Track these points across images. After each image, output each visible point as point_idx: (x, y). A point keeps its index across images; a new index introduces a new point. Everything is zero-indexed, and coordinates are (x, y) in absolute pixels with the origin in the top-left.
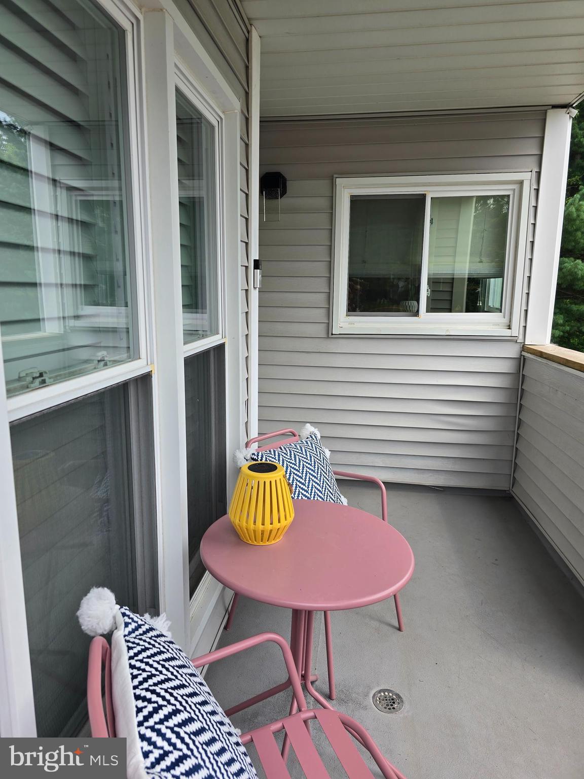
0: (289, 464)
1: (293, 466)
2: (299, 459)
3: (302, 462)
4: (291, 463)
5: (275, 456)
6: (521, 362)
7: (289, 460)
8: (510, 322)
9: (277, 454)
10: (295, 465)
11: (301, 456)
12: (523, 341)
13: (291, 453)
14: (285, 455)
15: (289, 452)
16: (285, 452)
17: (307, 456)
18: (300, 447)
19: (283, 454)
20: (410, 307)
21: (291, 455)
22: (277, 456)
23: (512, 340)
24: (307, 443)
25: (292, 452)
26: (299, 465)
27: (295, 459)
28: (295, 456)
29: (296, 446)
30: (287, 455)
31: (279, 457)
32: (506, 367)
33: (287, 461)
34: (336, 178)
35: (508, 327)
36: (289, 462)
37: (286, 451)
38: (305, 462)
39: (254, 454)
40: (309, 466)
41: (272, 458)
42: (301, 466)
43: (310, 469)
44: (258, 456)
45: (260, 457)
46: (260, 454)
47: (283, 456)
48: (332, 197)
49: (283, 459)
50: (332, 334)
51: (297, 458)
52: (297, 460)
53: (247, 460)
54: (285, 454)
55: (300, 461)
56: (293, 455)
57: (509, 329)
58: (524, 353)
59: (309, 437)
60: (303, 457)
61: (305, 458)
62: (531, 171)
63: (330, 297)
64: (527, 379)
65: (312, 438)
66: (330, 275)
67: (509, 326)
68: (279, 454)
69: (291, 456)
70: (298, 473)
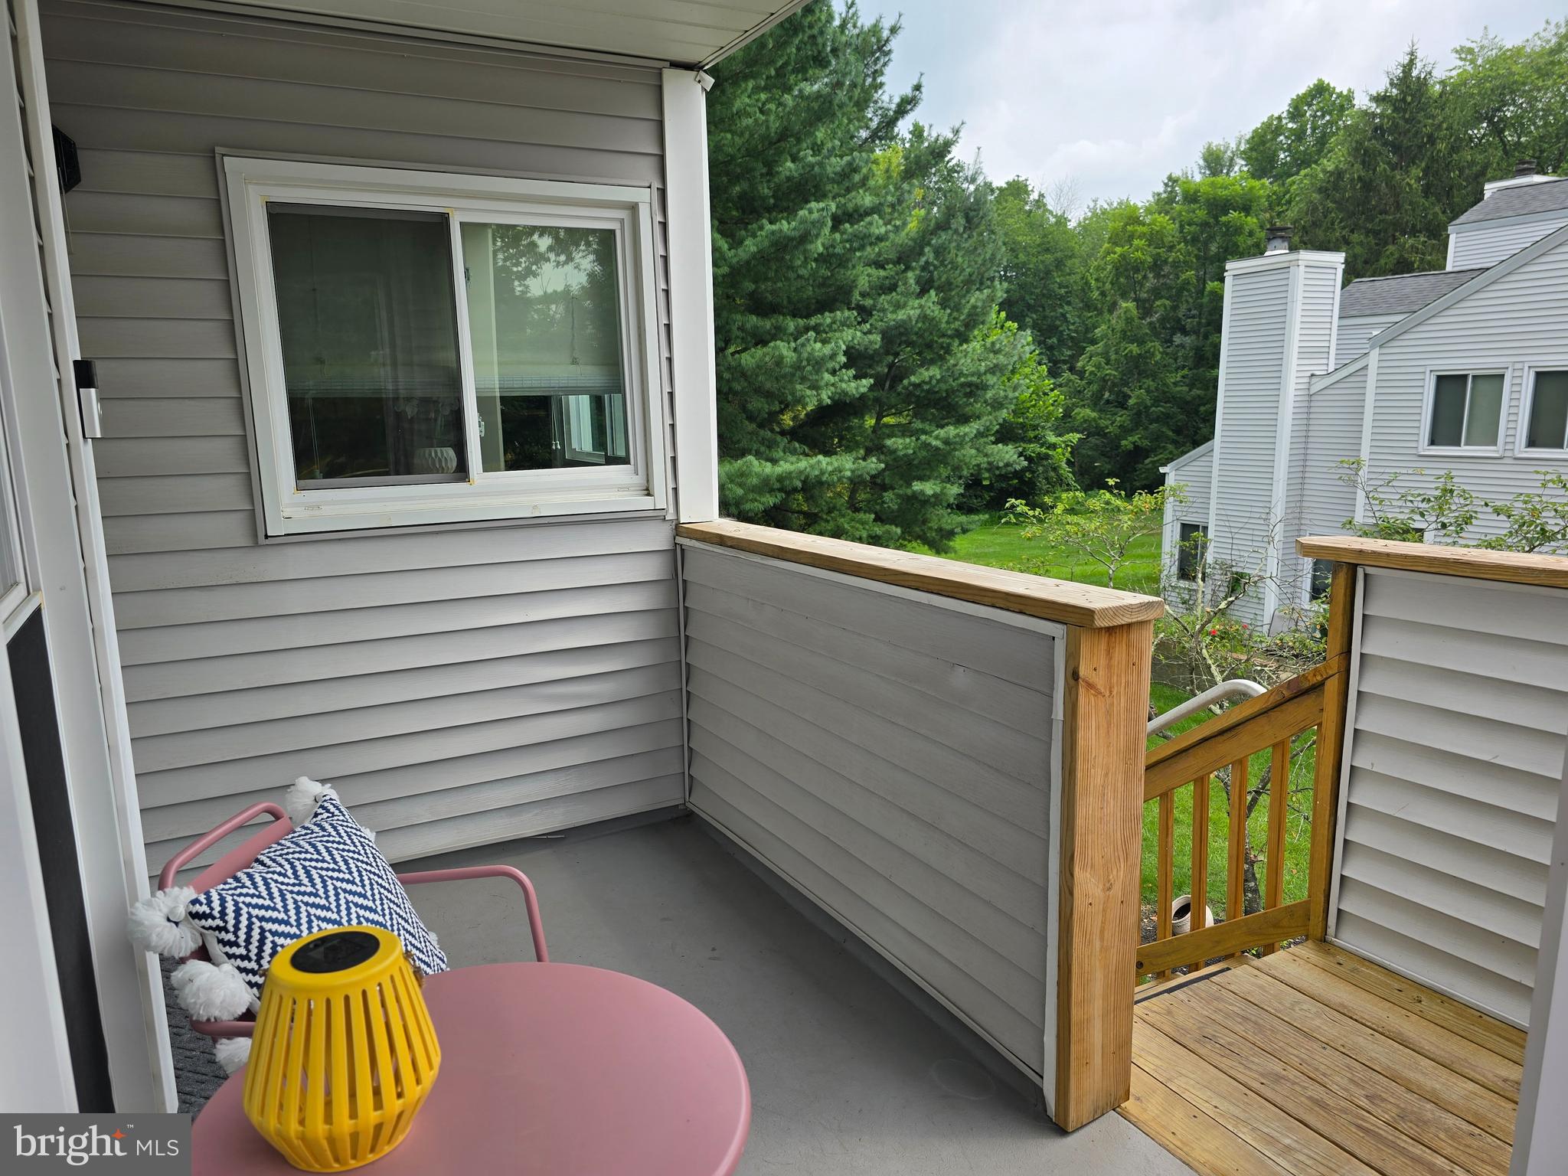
0: (299, 898)
1: (312, 900)
2: (321, 876)
3: (329, 882)
4: (304, 894)
5: (256, 888)
6: (677, 556)
7: (296, 889)
8: (648, 481)
9: (260, 883)
10: (316, 895)
11: (322, 869)
12: (674, 517)
13: (293, 867)
14: (281, 879)
15: (287, 867)
16: (279, 869)
17: (336, 863)
18: (310, 843)
19: (275, 877)
20: (440, 461)
21: (295, 873)
22: (262, 888)
23: (656, 516)
24: (323, 829)
25: (297, 863)
26: (326, 892)
27: (311, 880)
28: (308, 873)
29: (298, 845)
30: (285, 875)
31: (268, 889)
32: (651, 570)
33: (292, 892)
34: (223, 155)
35: (646, 492)
36: (299, 893)
37: (281, 866)
38: (338, 879)
39: (195, 902)
40: (349, 887)
41: (252, 896)
42: (332, 893)
43: (354, 893)
44: (209, 902)
45: (216, 904)
46: (215, 897)
47: (276, 881)
48: (219, 201)
49: (280, 890)
50: (267, 537)
51: (315, 876)
52: (318, 881)
53: (177, 924)
54: (280, 874)
55: (324, 882)
56: (301, 872)
57: (649, 495)
58: (679, 540)
59: (320, 811)
60: (327, 869)
61: (333, 870)
62: (650, 187)
63: (246, 447)
64: (690, 588)
65: (328, 811)
66: (241, 393)
67: (647, 489)
68: (264, 879)
69: (297, 877)
70: (329, 915)
